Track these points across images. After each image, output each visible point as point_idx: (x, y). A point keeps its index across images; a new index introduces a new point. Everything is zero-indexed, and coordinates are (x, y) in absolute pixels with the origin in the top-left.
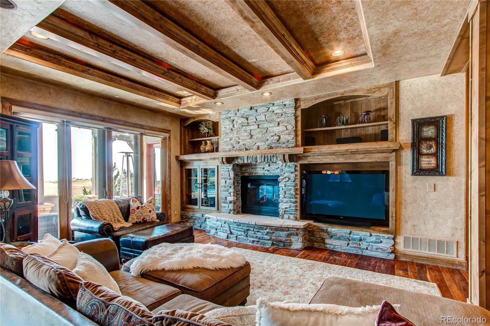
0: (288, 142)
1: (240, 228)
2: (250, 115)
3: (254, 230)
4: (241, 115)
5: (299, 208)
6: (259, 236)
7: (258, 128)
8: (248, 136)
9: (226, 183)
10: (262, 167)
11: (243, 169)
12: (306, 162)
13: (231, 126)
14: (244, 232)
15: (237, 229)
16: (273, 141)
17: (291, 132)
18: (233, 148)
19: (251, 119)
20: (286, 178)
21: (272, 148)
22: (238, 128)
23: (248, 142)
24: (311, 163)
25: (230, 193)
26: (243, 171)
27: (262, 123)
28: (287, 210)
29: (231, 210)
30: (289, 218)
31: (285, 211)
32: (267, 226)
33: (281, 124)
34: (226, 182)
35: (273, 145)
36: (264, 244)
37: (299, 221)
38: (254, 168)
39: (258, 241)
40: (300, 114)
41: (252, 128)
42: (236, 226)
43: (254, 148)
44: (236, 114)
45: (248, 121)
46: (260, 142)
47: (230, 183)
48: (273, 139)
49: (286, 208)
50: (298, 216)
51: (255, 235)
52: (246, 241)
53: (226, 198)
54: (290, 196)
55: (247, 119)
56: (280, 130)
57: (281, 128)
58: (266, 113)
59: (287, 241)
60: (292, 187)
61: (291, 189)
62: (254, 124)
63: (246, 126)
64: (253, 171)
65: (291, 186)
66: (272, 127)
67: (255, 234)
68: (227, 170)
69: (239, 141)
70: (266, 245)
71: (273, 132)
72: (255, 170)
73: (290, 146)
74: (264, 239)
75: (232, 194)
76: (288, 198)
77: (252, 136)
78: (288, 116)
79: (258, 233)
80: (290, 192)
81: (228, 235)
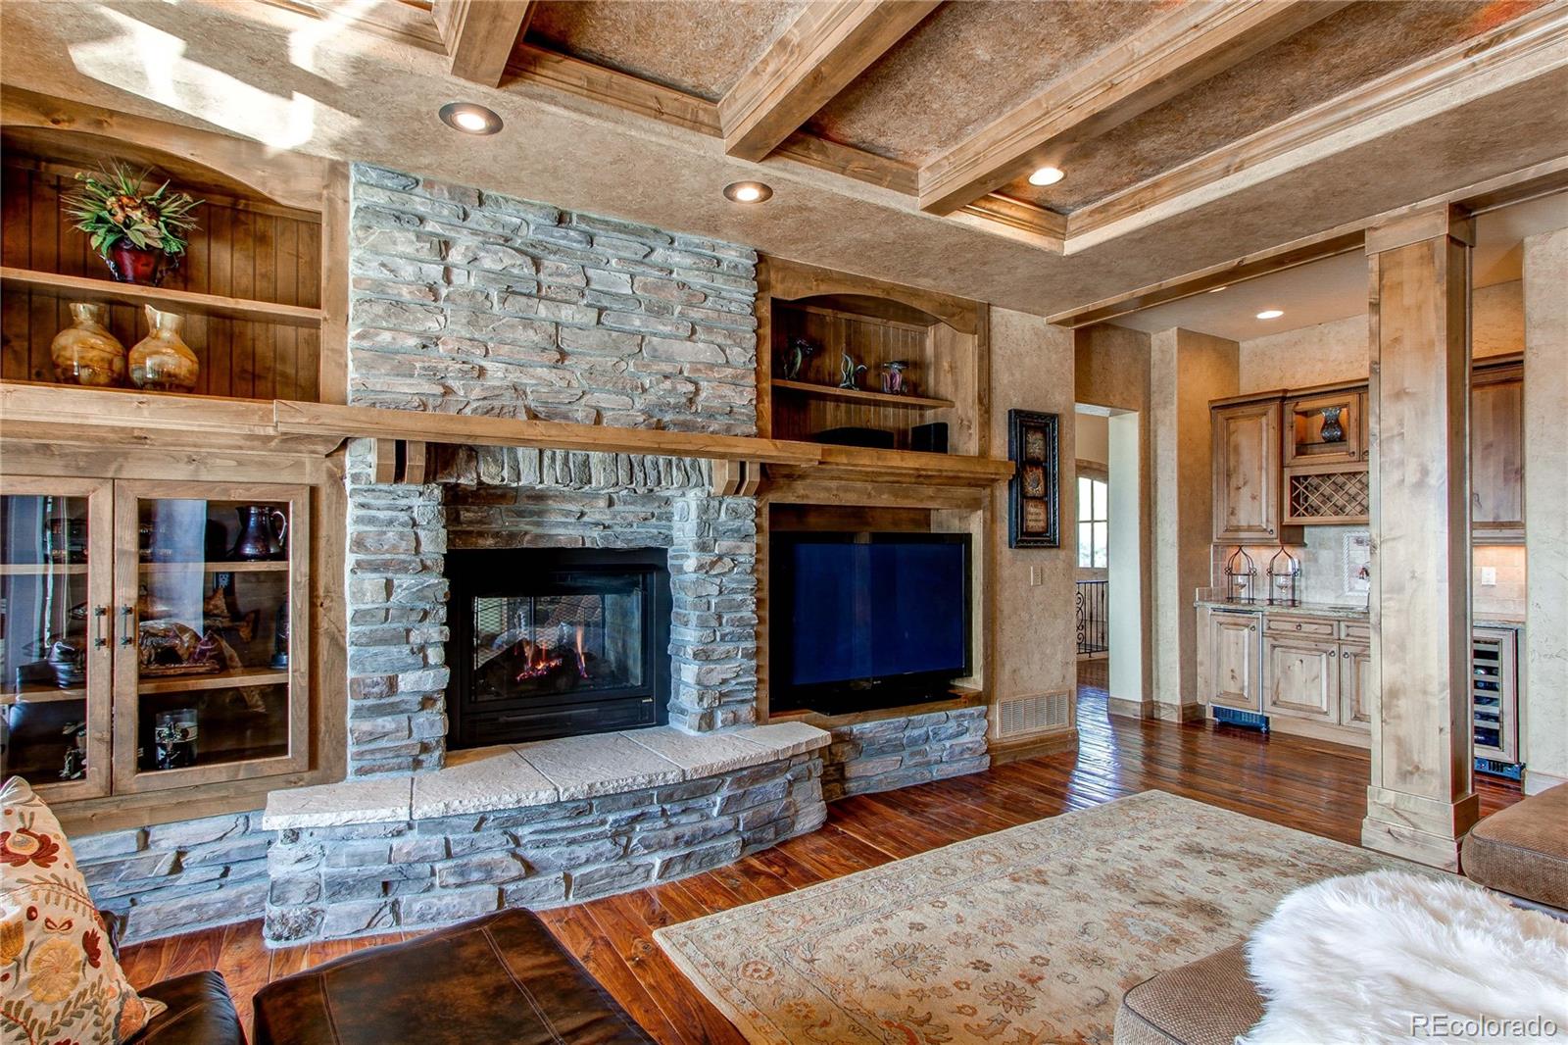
0: (731, 412)
1: (591, 825)
2: (555, 248)
3: (664, 811)
4: (500, 231)
5: (766, 675)
6: (687, 831)
7: (599, 322)
8: (544, 350)
9: (389, 594)
10: (575, 508)
11: (465, 515)
12: (790, 499)
13: (435, 271)
14: (614, 837)
15: (571, 835)
16: (672, 401)
17: (743, 377)
18: (445, 394)
19: (558, 273)
20: (720, 558)
21: (663, 428)
22: (480, 298)
23: (540, 380)
24: (805, 502)
25: (422, 648)
26: (465, 528)
27: (615, 306)
28: (725, 689)
29: (425, 748)
30: (736, 720)
31: (722, 695)
32: (721, 776)
33: (701, 334)
34: (389, 587)
35: (668, 418)
36: (713, 857)
37: (766, 723)
38: (532, 513)
39: (688, 856)
40: (769, 315)
41: (566, 313)
42: (565, 824)
43: (580, 415)
44: (466, 216)
45: (538, 271)
46: (609, 392)
47: (429, 593)
48: (674, 388)
49: (724, 682)
50: (766, 707)
51: (671, 834)
52: (625, 881)
53: (392, 684)
54: (739, 630)
55: (537, 263)
56: (701, 358)
57: (701, 350)
58: (639, 269)
59: (787, 814)
60: (747, 596)
61: (745, 600)
62: (574, 296)
63: (529, 296)
64: (524, 526)
65: (744, 591)
66: (665, 337)
67: (670, 826)
68: (403, 517)
69: (484, 363)
70: (719, 861)
71: (670, 359)
72: (538, 524)
73: (739, 432)
74: (710, 835)
75: (435, 655)
76: (731, 641)
77: (563, 355)
78: (730, 312)
79: (684, 819)
80: (739, 615)
81: (501, 892)
